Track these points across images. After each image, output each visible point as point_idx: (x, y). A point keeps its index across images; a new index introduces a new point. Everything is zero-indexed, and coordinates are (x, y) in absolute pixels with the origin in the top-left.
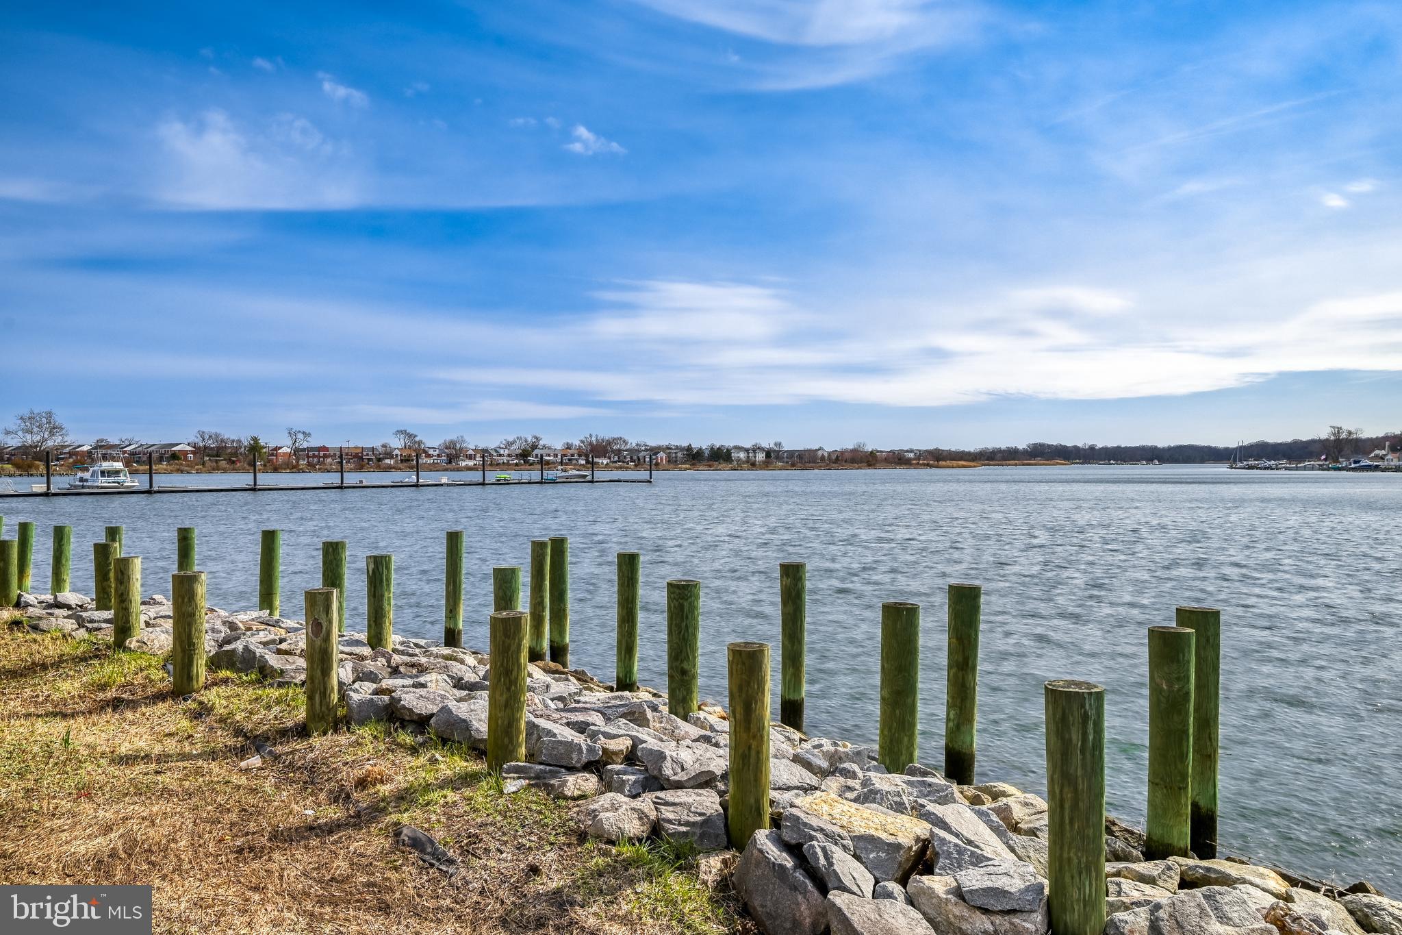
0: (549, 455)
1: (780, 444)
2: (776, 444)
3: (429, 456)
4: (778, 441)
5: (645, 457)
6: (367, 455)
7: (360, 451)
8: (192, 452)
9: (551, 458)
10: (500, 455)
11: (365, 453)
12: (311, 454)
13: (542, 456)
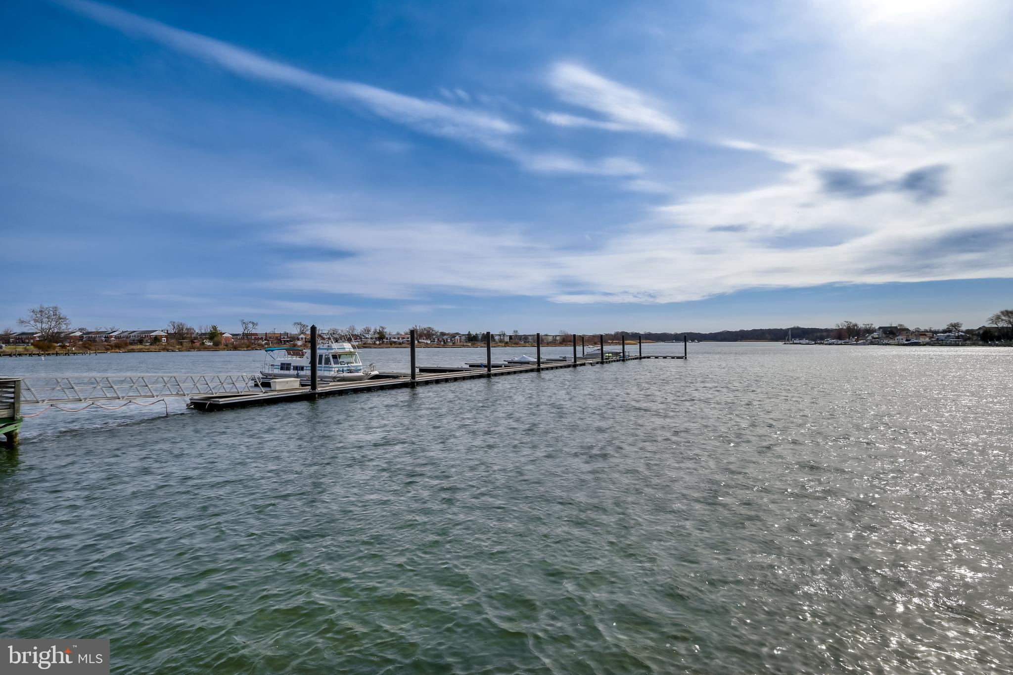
0: (395, 338)
2: (515, 332)
4: (516, 330)
5: (447, 339)
6: (284, 338)
8: (166, 337)
9: (396, 340)
10: (366, 338)
11: (282, 337)
13: (390, 338)
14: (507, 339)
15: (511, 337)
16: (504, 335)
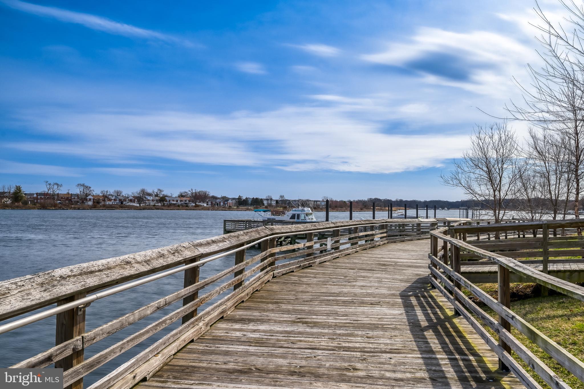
1: (283, 196)
2: (281, 197)
3: (110, 200)
4: (282, 195)
5: (220, 203)
6: (74, 198)
7: (70, 196)
9: (175, 202)
10: (148, 200)
12: (39, 197)
14: (274, 203)
15: (277, 201)
16: (271, 199)
